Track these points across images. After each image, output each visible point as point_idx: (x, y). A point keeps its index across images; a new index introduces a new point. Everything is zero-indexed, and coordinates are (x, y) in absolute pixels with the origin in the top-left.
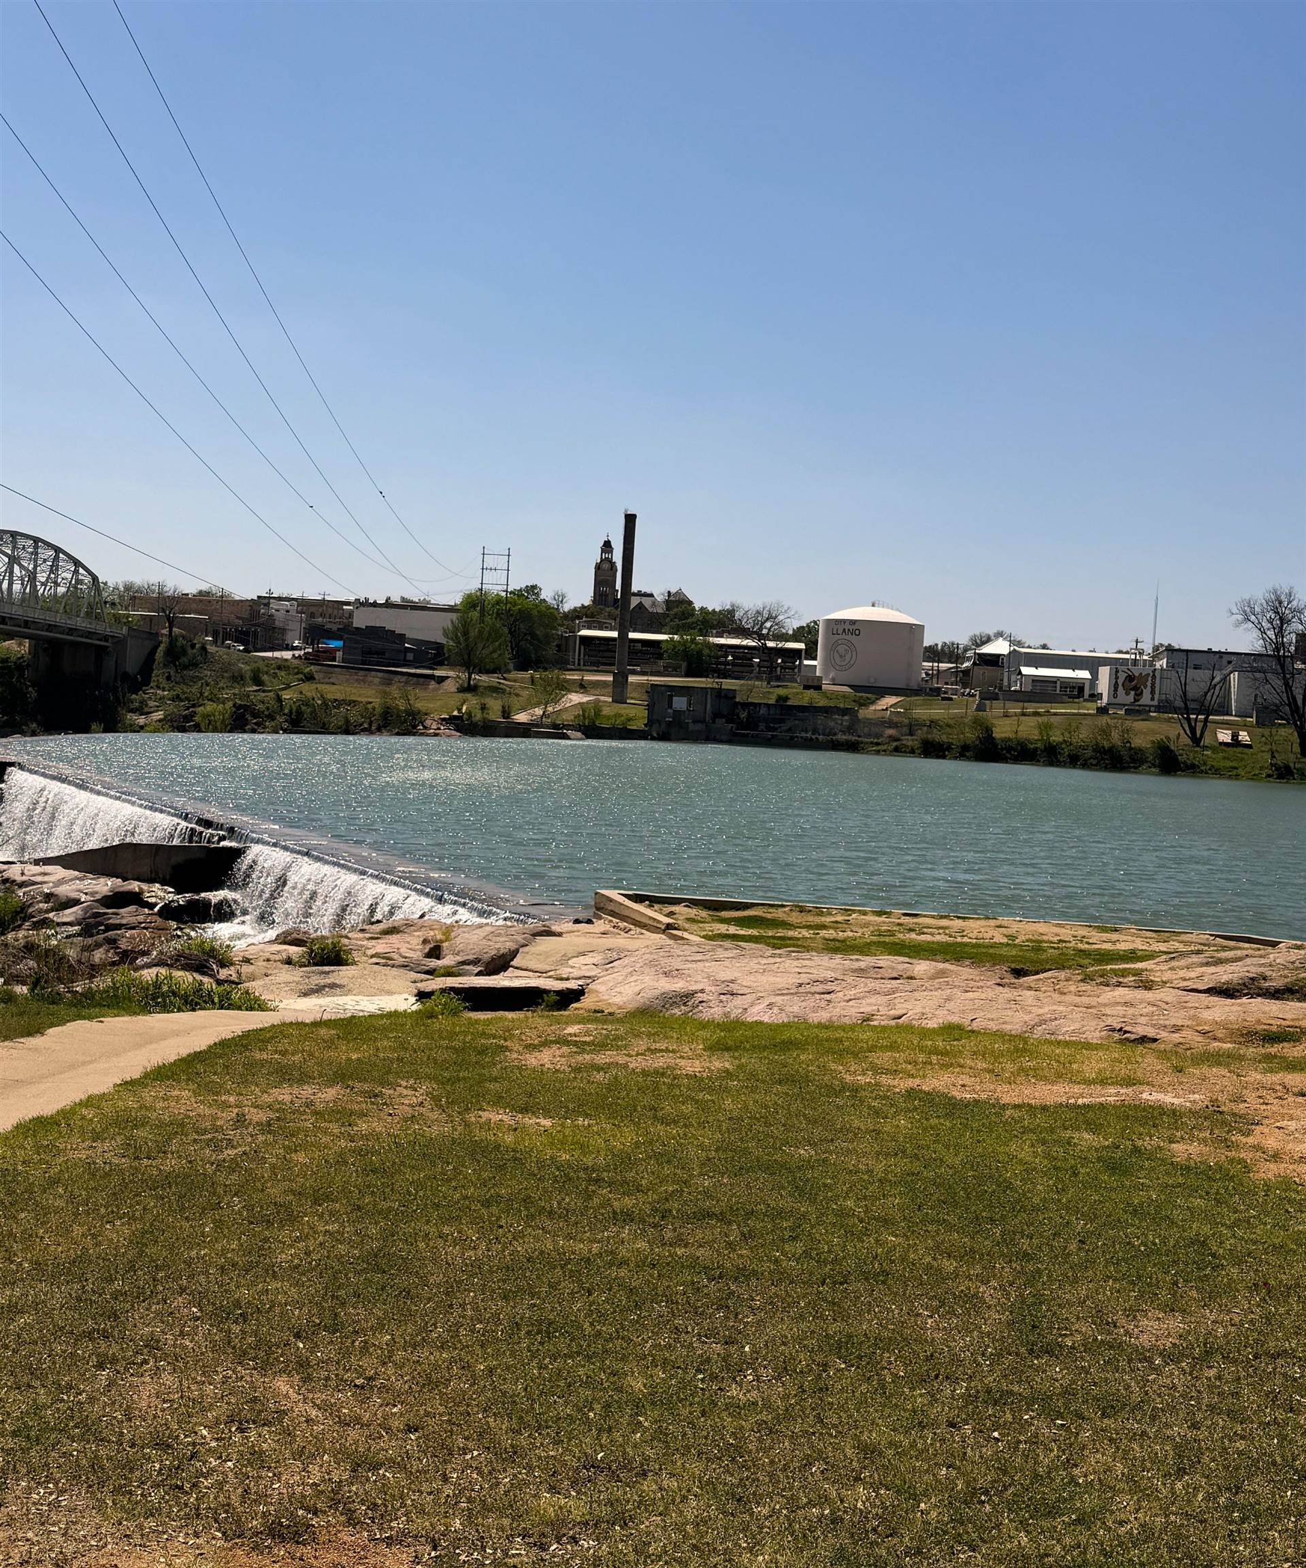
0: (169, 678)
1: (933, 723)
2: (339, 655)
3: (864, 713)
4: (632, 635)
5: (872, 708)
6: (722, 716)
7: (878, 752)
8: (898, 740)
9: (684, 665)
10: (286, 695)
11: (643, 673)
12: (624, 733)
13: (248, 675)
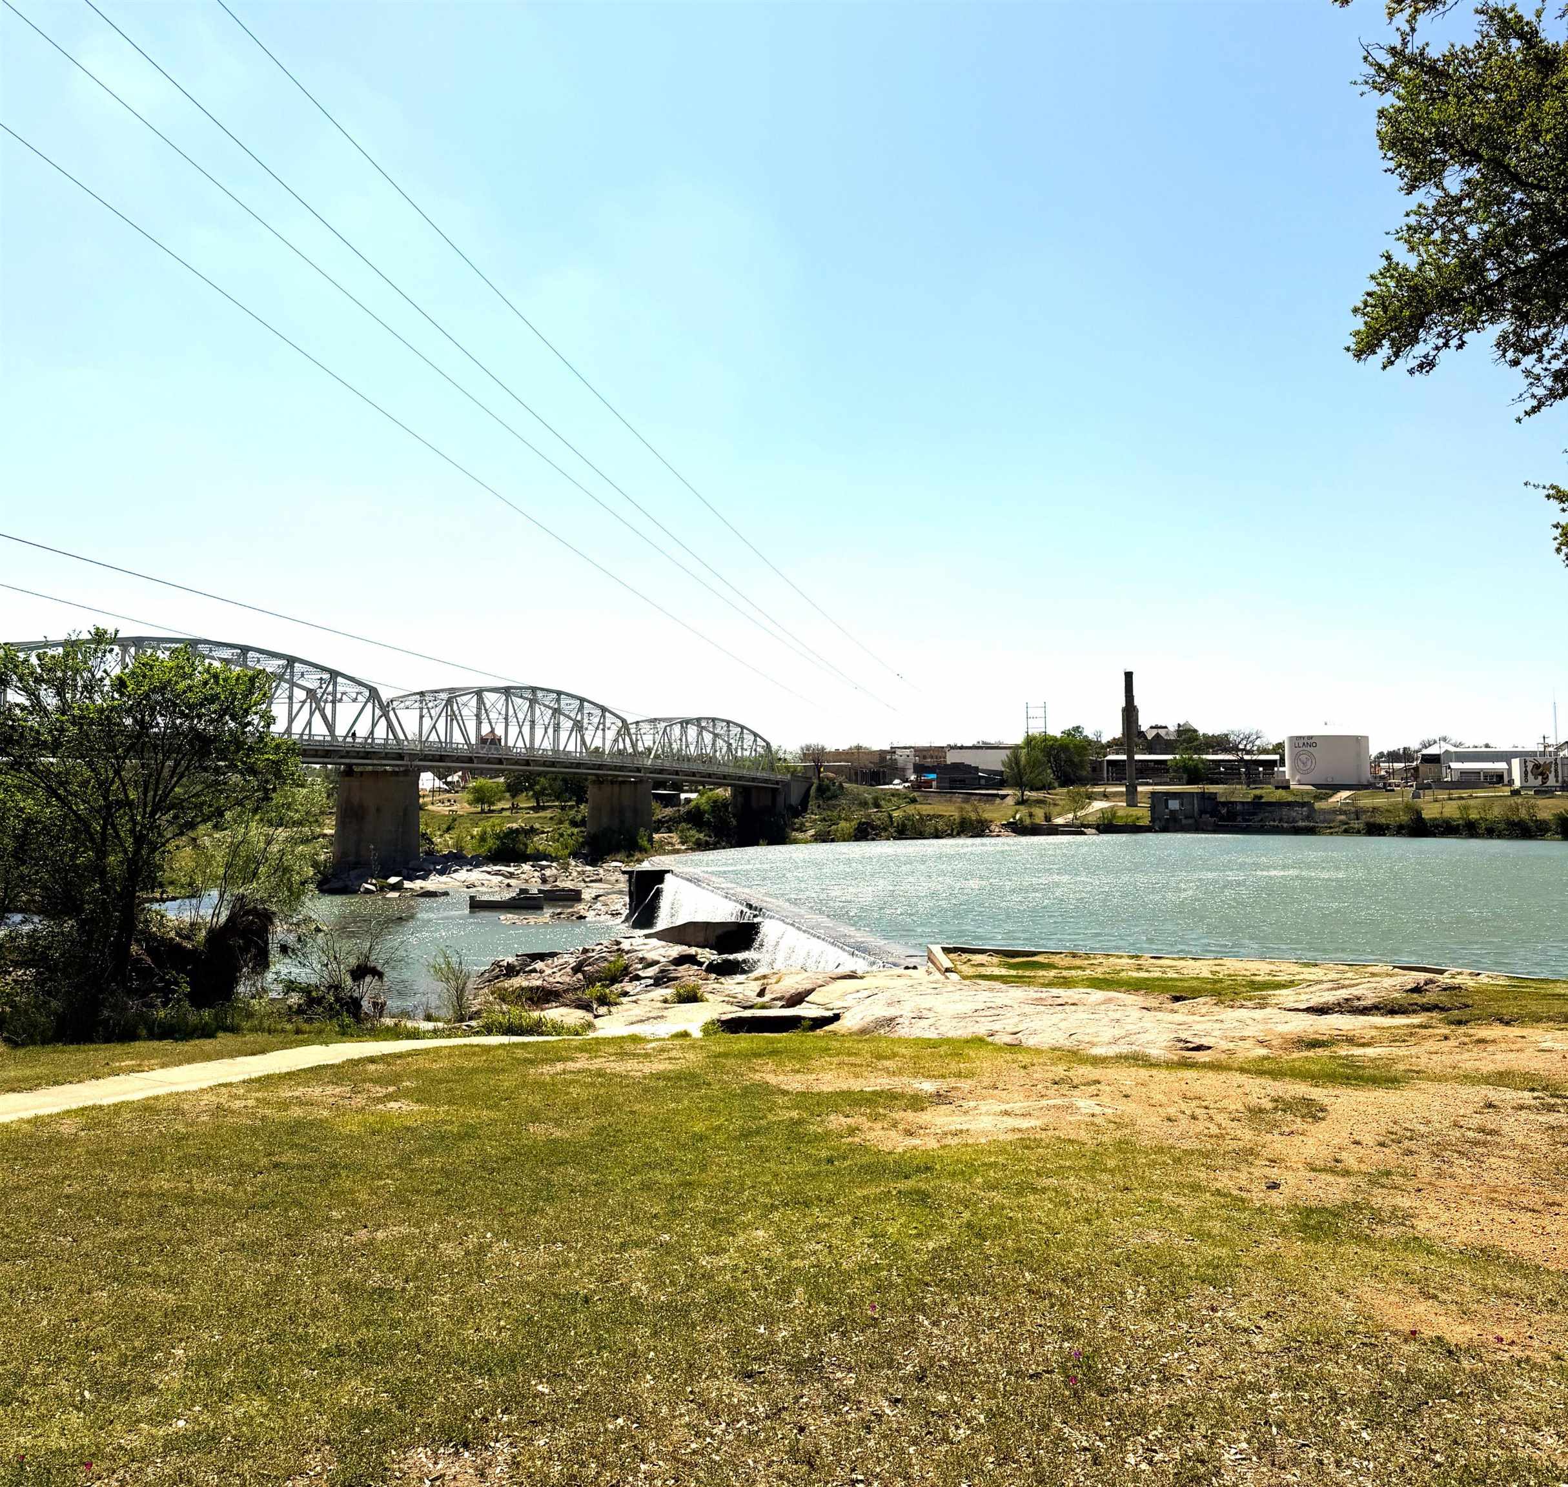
0: (819, 807)
1: (1375, 810)
2: (934, 784)
3: (1319, 805)
4: (1137, 757)
5: (1331, 800)
6: (1206, 813)
7: (1331, 834)
8: (1347, 824)
9: (1185, 776)
10: (895, 814)
11: (1147, 784)
12: (1134, 828)
13: (870, 801)
